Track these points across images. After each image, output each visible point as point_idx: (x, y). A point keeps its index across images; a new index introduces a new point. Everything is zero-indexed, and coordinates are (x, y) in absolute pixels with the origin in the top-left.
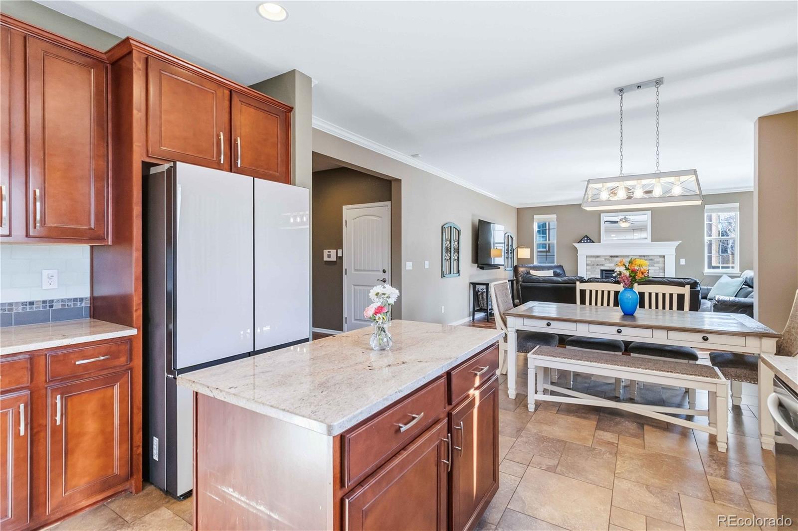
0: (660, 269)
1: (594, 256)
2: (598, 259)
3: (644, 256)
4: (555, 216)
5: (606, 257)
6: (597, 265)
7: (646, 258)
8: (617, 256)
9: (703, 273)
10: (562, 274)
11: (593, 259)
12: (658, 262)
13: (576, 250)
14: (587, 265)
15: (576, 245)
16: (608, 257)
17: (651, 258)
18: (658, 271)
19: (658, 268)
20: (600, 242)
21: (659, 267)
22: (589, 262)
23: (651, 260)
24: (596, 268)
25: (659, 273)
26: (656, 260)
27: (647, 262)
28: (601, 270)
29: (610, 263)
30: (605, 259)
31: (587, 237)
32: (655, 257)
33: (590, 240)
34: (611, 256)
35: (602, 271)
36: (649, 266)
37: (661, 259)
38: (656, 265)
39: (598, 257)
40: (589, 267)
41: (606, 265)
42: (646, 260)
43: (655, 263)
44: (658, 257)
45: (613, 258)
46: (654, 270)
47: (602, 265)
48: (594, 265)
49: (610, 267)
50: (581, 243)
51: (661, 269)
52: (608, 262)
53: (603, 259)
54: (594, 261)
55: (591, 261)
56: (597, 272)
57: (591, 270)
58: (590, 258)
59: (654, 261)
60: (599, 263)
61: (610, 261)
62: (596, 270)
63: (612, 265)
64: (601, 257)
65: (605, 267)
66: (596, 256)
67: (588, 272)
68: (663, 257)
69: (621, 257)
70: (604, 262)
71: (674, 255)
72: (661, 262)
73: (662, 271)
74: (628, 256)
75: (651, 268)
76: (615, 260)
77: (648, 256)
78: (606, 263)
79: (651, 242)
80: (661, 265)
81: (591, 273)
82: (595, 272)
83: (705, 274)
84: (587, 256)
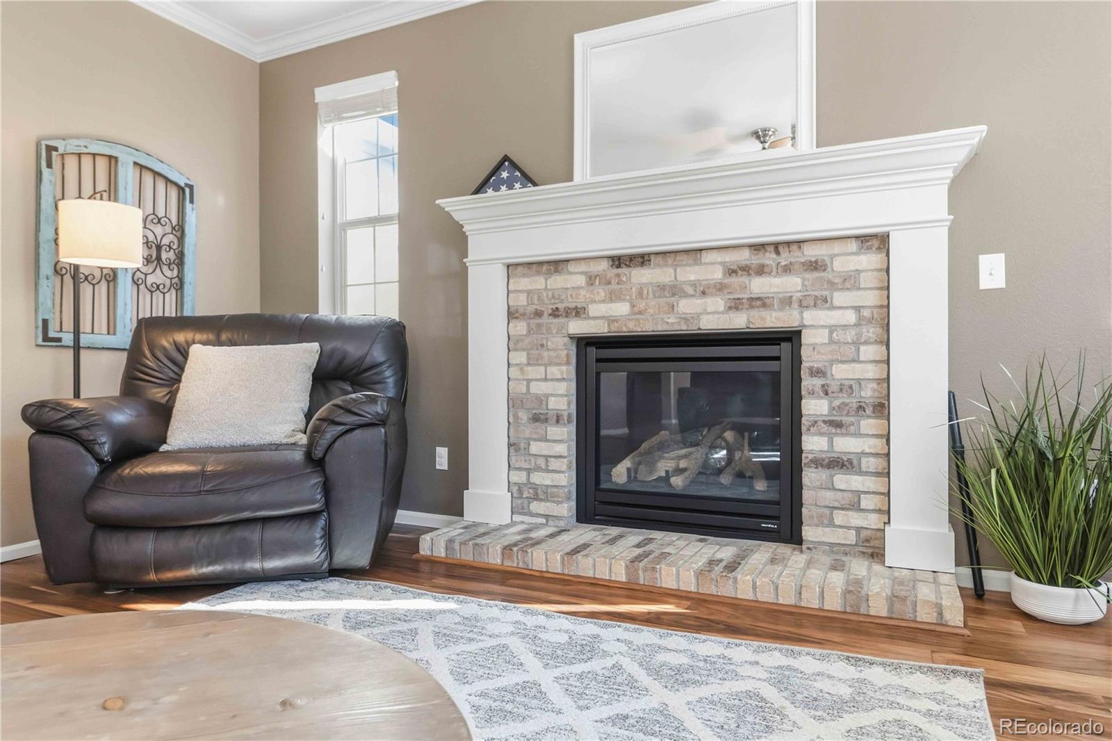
0: (858, 323)
1: (541, 263)
2: (558, 281)
3: (777, 246)
4: (389, 81)
5: (594, 268)
6: (555, 313)
7: (785, 258)
8: (642, 259)
10: (381, 364)
11: (538, 282)
12: (850, 281)
13: (456, 238)
14: (512, 315)
15: (459, 207)
16: (604, 265)
17: (811, 252)
18: (850, 336)
19: (851, 317)
20: (569, 181)
21: (857, 309)
22: (521, 301)
23: (815, 266)
24: (549, 330)
25: (857, 344)
26: (838, 264)
27: (792, 284)
28: (576, 339)
29: (613, 297)
30: (591, 279)
31: (515, 166)
32: (837, 248)
34: (618, 261)
35: (585, 343)
36: (802, 305)
37: (869, 260)
38: (839, 298)
39: (557, 265)
40: (520, 327)
41: (594, 310)
42: (787, 269)
43: (832, 285)
44: (853, 246)
45: (624, 270)
46: (832, 329)
47: (578, 312)
48: (538, 314)
49: (611, 320)
51: (870, 320)
52: (601, 292)
53: (581, 280)
54: (540, 292)
55: (529, 292)
56: (553, 354)
57: (527, 341)
58: (524, 275)
59: (827, 275)
60: (562, 302)
61: (614, 286)
62: (547, 340)
63: (621, 309)
64: (572, 267)
65: (592, 322)
66: (549, 262)
67: (516, 350)
68: (879, 242)
69: (659, 259)
70: (583, 292)
71: (944, 233)
72: (868, 280)
73: (871, 332)
74: (695, 253)
75: (810, 317)
76: (634, 280)
77: (800, 243)
78: (593, 301)
79: (818, 146)
80: (870, 299)
81: (528, 358)
82: (544, 354)
84: (507, 265)
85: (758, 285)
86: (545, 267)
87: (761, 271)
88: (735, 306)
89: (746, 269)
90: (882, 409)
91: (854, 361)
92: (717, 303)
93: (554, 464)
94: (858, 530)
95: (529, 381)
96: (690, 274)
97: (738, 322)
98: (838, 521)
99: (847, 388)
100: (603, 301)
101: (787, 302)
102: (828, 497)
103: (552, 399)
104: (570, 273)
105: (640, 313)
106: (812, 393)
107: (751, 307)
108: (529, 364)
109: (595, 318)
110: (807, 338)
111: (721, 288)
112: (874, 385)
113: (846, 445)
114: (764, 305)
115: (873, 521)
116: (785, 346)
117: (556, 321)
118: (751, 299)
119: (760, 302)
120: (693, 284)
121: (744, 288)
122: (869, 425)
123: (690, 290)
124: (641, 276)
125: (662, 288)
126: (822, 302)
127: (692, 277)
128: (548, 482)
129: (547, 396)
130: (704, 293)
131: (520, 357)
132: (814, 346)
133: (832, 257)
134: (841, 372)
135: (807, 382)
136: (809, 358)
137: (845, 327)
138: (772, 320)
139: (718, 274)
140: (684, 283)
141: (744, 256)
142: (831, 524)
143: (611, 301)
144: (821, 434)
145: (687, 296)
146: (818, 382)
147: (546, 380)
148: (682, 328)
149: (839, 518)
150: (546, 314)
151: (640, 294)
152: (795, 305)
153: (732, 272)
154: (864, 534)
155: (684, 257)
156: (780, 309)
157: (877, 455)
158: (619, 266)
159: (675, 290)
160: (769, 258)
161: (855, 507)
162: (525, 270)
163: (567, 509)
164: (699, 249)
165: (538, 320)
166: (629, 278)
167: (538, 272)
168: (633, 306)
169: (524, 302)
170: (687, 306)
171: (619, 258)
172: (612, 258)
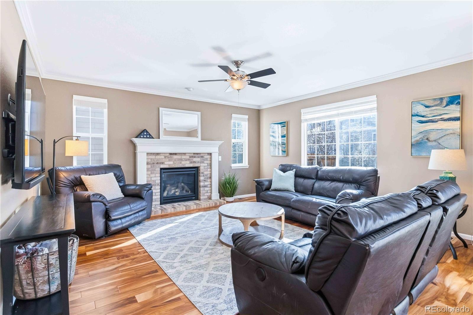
0: (208, 165)
2: (158, 157)
4: (105, 101)
5: (166, 155)
6: (157, 163)
7: (198, 155)
8: (176, 154)
12: (207, 159)
13: (134, 146)
14: (148, 164)
15: (135, 140)
16: (168, 154)
17: (202, 155)
18: (206, 167)
20: (159, 138)
21: (207, 163)
23: (202, 157)
24: (156, 167)
25: (207, 169)
26: (205, 157)
27: (199, 159)
28: (160, 168)
30: (165, 157)
31: (147, 132)
32: (205, 154)
33: (150, 135)
34: (171, 154)
35: (161, 170)
36: (200, 162)
37: (209, 157)
38: (205, 162)
39: (158, 154)
40: (149, 166)
41: (166, 163)
42: (198, 157)
43: (204, 160)
44: (207, 154)
45: (172, 156)
46: (204, 166)
47: (163, 163)
48: (154, 163)
49: (169, 165)
50: (141, 138)
53: (163, 157)
54: (153, 159)
55: (151, 159)
56: (157, 172)
57: (151, 169)
58: (150, 155)
60: (159, 161)
61: (170, 158)
62: (156, 169)
63: (171, 163)
64: (161, 154)
65: (166, 165)
66: (156, 153)
67: (149, 171)
68: (211, 154)
69: (178, 154)
70: (163, 159)
71: (218, 154)
72: (209, 159)
73: (209, 167)
74: (185, 154)
75: (202, 165)
76: (174, 157)
77: (200, 153)
78: (166, 161)
79: (201, 140)
80: (209, 162)
81: (151, 172)
82: (155, 172)
83: (232, 168)
84: (147, 153)
85: (195, 159)
86: (155, 154)
87: (195, 157)
88: (191, 163)
89: (192, 157)
90: (211, 178)
91: (207, 171)
92: (188, 162)
93: (157, 194)
94: (208, 196)
95: (151, 178)
97: (191, 165)
98: (205, 195)
99: (206, 175)
101: (198, 162)
102: (204, 192)
103: (156, 181)
104: (161, 155)
105: (175, 164)
106: (202, 176)
107: (193, 163)
108: (151, 174)
109: (166, 164)
110: (201, 168)
111: (189, 160)
112: (209, 175)
113: (206, 183)
114: (195, 163)
115: (209, 194)
116: (196, 169)
117: (158, 165)
119: (195, 162)
120: (184, 159)
121: (192, 160)
122: (209, 180)
124: (175, 157)
125: (179, 159)
126: (203, 162)
127: (184, 158)
128: (156, 198)
129: (156, 180)
130: (186, 160)
131: (150, 173)
133: (204, 156)
134: (206, 173)
135: (201, 175)
136: (201, 171)
137: (206, 166)
138: (196, 165)
139: (188, 157)
140: (183, 158)
141: (192, 155)
142: (204, 196)
143: (169, 161)
144: (203, 182)
145: (184, 161)
146: (203, 174)
147: (155, 177)
148: (183, 166)
149: (205, 194)
151: (175, 160)
153: (190, 157)
154: (209, 196)
155: (182, 154)
156: (198, 163)
157: (210, 184)
158: (171, 155)
159: (181, 160)
160: (196, 155)
161: (207, 192)
162: (150, 154)
163: (159, 203)
164: (185, 153)
165: (153, 165)
166: (173, 157)
167: (153, 155)
168: (174, 162)
169: (150, 161)
170: (183, 162)
171: (171, 153)
172: (170, 153)
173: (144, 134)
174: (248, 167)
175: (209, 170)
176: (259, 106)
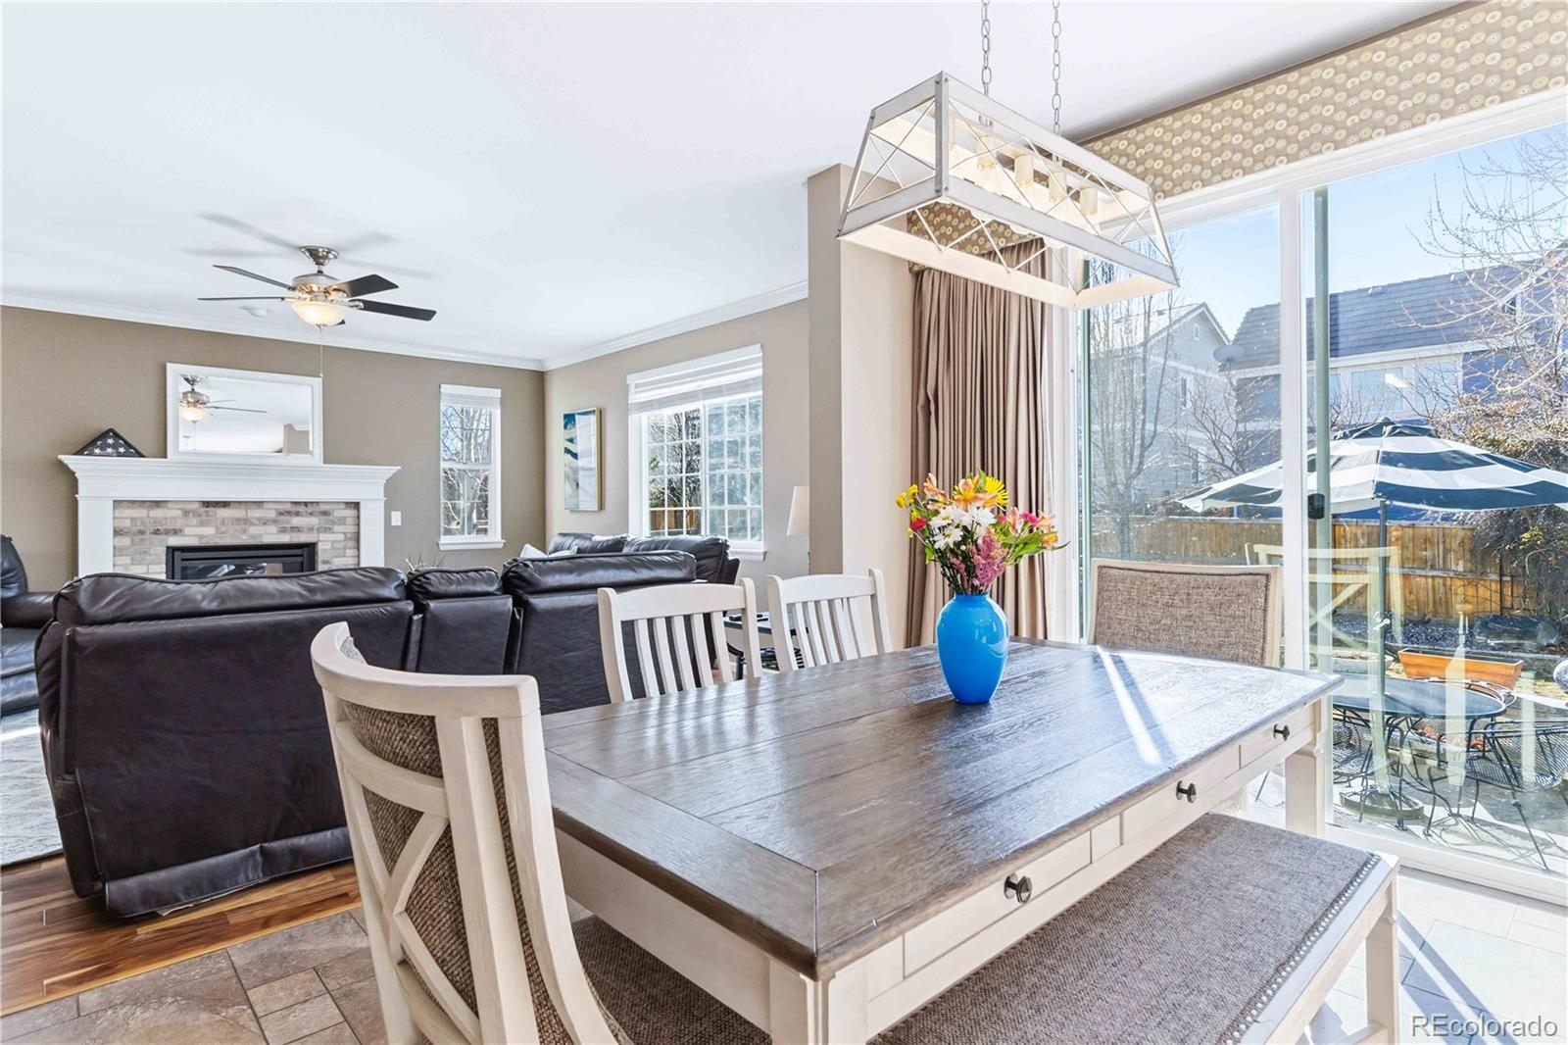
0: (345, 540)
1: (133, 502)
2: (157, 513)
3: (306, 504)
5: (188, 507)
6: (157, 532)
7: (310, 509)
8: (225, 504)
9: (438, 544)
11: (142, 513)
12: (342, 521)
13: (70, 478)
14: (117, 533)
16: (197, 505)
17: (323, 507)
18: (341, 545)
19: (342, 537)
20: (165, 457)
21: (344, 533)
22: (127, 523)
23: (325, 513)
24: (151, 544)
25: (344, 549)
26: (336, 513)
27: (314, 521)
28: (168, 548)
29: (202, 524)
30: (186, 513)
31: (117, 436)
32: (335, 506)
33: (128, 445)
34: (207, 504)
35: (172, 551)
36: (319, 531)
37: (351, 512)
38: (336, 528)
39: (158, 504)
40: (125, 541)
41: (187, 531)
42: (311, 514)
43: (333, 522)
44: (343, 506)
45: (211, 509)
46: (333, 542)
47: (175, 532)
48: (142, 532)
49: (201, 537)
50: (91, 453)
51: (351, 539)
52: (194, 521)
53: (179, 513)
54: (141, 518)
55: (133, 519)
56: (153, 557)
57: (131, 550)
58: (129, 508)
59: (330, 518)
60: (162, 526)
61: (204, 517)
62: (149, 549)
63: (209, 531)
64: (169, 505)
65: (187, 538)
66: (151, 501)
67: (120, 555)
68: (356, 505)
69: (237, 504)
70: (179, 520)
71: (383, 504)
72: (350, 521)
73: (352, 544)
74: (259, 504)
75: (322, 537)
76: (218, 514)
77: (318, 503)
78: (188, 526)
79: (325, 463)
80: (351, 529)
81: (132, 560)
82: (148, 557)
83: (442, 548)
84: (114, 501)
85: (296, 521)
86: (147, 504)
87: (297, 514)
88: (283, 530)
89: (289, 513)
91: (344, 556)
92: (273, 529)
96: (255, 513)
97: (285, 539)
100: (195, 526)
101: (311, 529)
104: (169, 509)
105: (222, 533)
107: (292, 531)
108: (132, 564)
109: (188, 536)
110: (320, 547)
111: (275, 522)
114: (299, 531)
116: (306, 549)
117: (157, 537)
118: (292, 528)
119: (297, 529)
120: (259, 519)
121: (288, 522)
123: (257, 522)
124: (223, 513)
125: (239, 520)
126: (328, 530)
127: (257, 515)
130: (265, 524)
131: (125, 560)
132: (324, 550)
133: (333, 510)
136: (321, 555)
137: (339, 541)
138: (303, 538)
139: (273, 515)
140: (253, 518)
141: (288, 507)
143: (202, 526)
145: (255, 525)
148: (251, 542)
150: (148, 533)
151: (223, 523)
152: (315, 531)
153: (281, 514)
155: (251, 504)
156: (308, 533)
158: (207, 507)
159: (246, 521)
160: (302, 509)
162: (130, 505)
164: (262, 502)
165: (141, 536)
166: (215, 514)
167: (141, 507)
168: (217, 529)
169: (129, 525)
170: (252, 530)
171: (208, 502)
172: (204, 502)
173: (102, 440)
174: (501, 546)
175: (351, 552)
176: (540, 361)
